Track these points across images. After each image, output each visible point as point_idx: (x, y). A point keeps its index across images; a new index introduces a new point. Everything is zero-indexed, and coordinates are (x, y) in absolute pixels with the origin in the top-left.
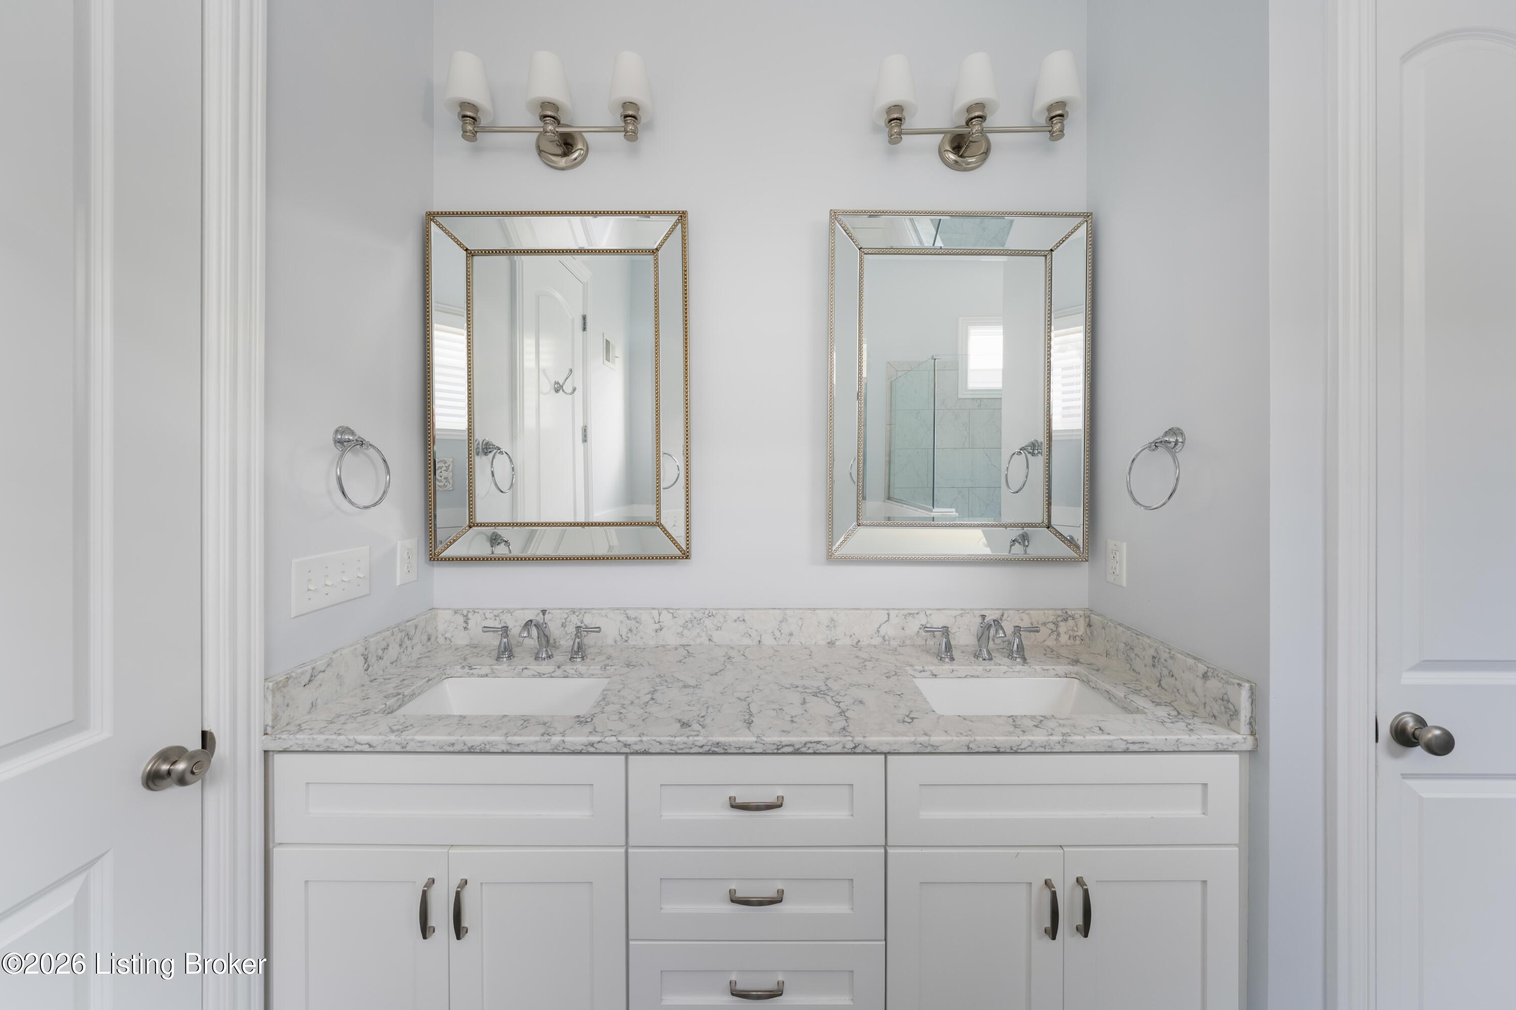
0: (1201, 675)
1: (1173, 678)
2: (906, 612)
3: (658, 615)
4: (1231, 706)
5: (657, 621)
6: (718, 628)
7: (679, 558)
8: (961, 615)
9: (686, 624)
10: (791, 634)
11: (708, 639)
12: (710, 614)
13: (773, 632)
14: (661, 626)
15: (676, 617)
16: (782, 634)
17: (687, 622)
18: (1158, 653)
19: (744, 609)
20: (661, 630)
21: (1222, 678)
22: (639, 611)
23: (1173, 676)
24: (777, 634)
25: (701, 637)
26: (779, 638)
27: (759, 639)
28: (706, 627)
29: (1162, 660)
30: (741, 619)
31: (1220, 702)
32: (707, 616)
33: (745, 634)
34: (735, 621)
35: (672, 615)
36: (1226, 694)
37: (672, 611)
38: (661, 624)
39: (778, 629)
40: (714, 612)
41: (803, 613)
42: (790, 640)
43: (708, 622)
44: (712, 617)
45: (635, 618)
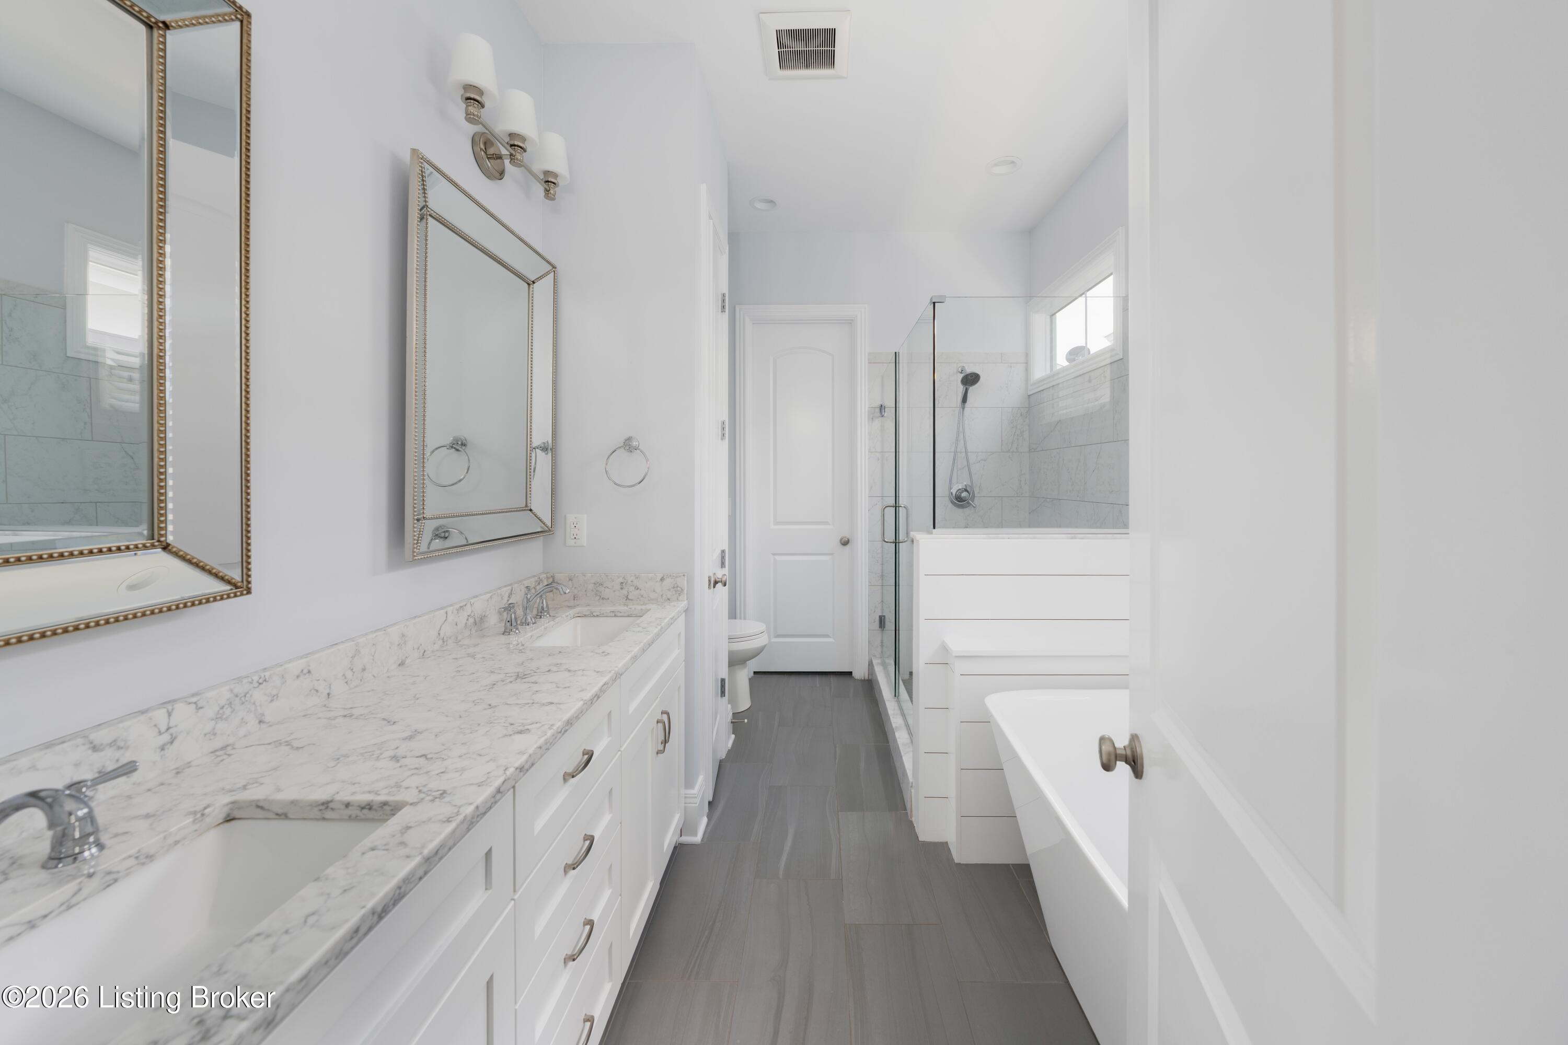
0: (659, 580)
1: (639, 590)
2: (457, 606)
3: (166, 715)
4: (679, 589)
5: (163, 729)
6: (273, 698)
7: (229, 597)
8: (491, 597)
9: (221, 712)
10: (364, 670)
11: (257, 721)
12: (261, 681)
13: (344, 675)
14: (172, 735)
15: (201, 708)
16: (354, 672)
17: (223, 707)
18: (625, 579)
19: (306, 656)
20: (172, 743)
21: (673, 576)
22: (121, 725)
23: (638, 589)
24: (349, 674)
25: (247, 723)
26: (351, 680)
27: (328, 691)
28: (254, 704)
29: (629, 582)
30: (305, 671)
31: (672, 590)
32: (256, 685)
33: (310, 691)
34: (298, 677)
35: (195, 706)
36: (676, 583)
37: (194, 699)
38: (171, 731)
39: (350, 668)
40: (267, 674)
41: (376, 636)
42: (362, 677)
43: (259, 696)
44: (264, 683)
45: (113, 744)
